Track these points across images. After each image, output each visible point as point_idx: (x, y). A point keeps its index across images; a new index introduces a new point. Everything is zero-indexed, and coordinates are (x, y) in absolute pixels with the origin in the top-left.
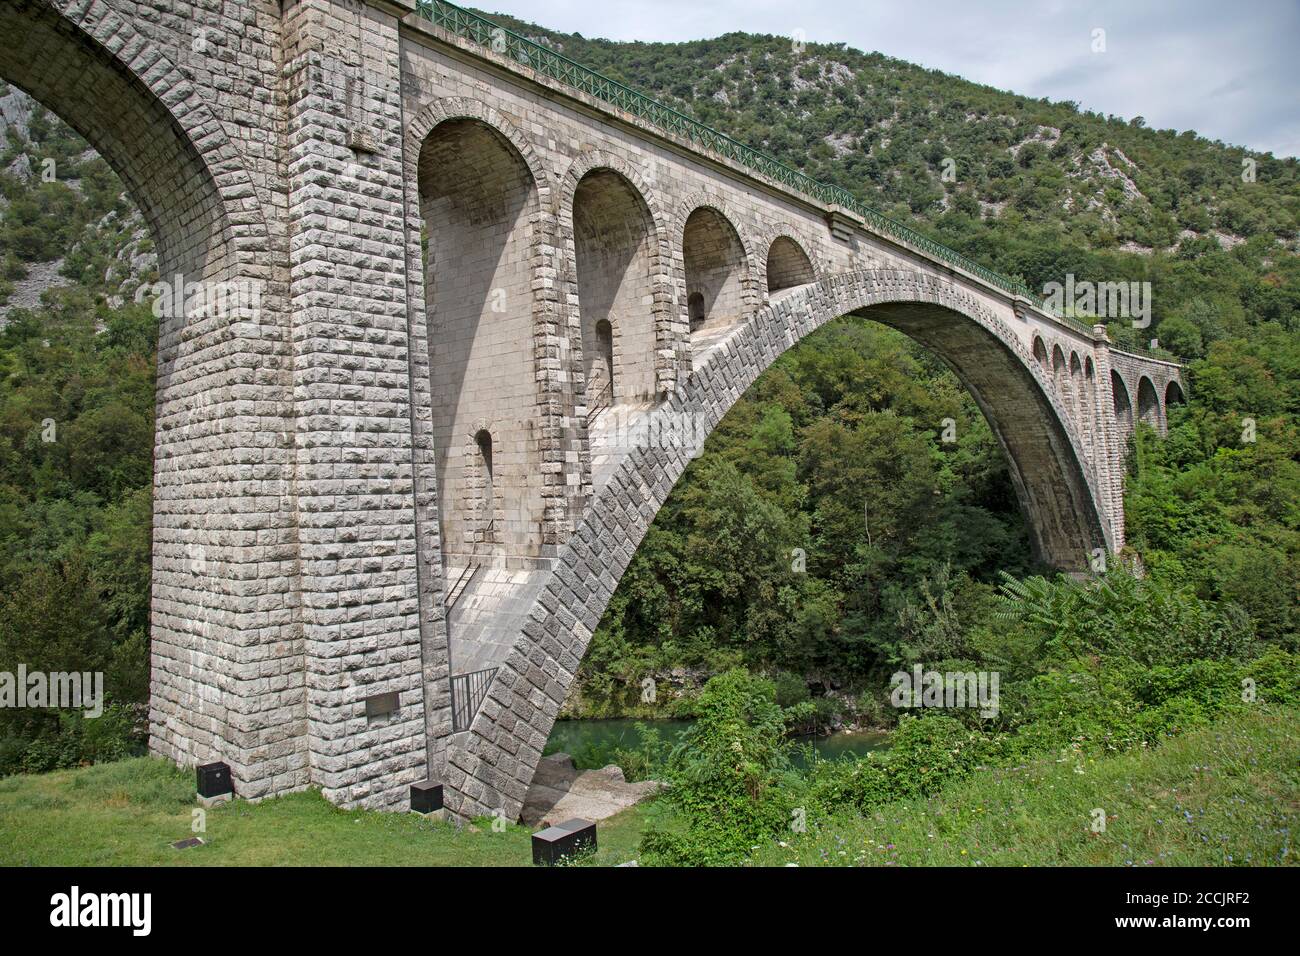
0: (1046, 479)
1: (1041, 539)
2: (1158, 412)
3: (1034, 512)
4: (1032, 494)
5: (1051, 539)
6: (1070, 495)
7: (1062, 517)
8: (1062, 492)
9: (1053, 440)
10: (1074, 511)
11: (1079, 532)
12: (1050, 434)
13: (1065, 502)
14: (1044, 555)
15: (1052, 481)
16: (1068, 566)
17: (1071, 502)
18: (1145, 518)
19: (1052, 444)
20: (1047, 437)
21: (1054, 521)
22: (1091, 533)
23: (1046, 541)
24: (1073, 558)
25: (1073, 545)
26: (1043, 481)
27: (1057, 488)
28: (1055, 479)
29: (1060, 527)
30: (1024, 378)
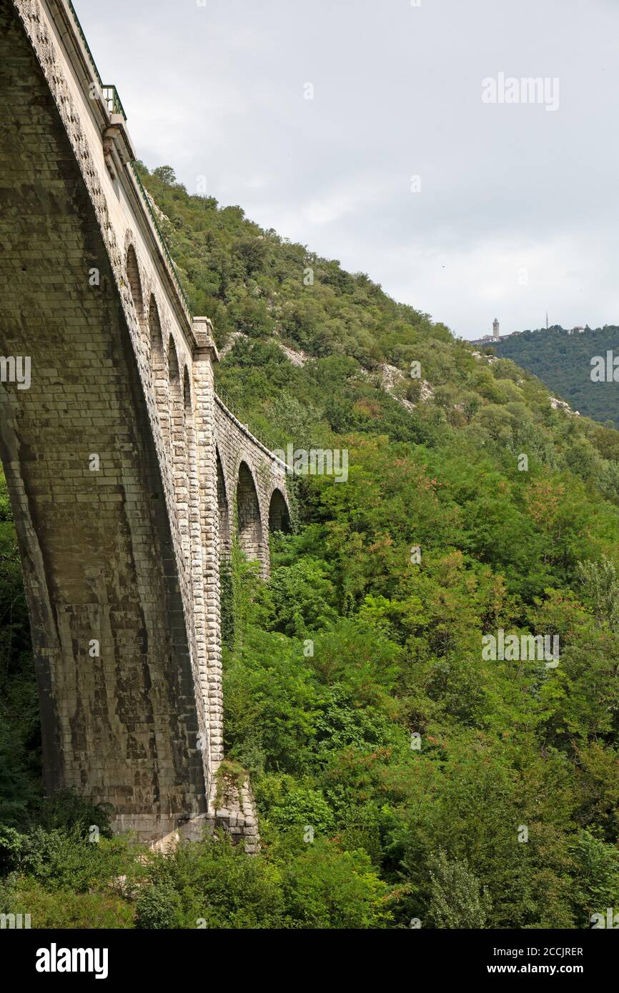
0: (100, 592)
1: (68, 738)
2: (259, 537)
3: (62, 673)
4: (65, 629)
5: (89, 738)
6: (143, 633)
7: (120, 685)
8: (129, 625)
9: (133, 494)
10: (146, 670)
11: (150, 719)
12: (129, 481)
13: (130, 650)
14: (70, 777)
15: (112, 600)
16: (117, 801)
17: (144, 649)
18: (260, 707)
19: (128, 506)
20: (120, 489)
21: (100, 694)
22: (173, 724)
23: (78, 743)
24: (128, 781)
25: (134, 751)
26: (94, 599)
27: (119, 615)
28: (120, 592)
29: (112, 708)
30: (106, 320)
